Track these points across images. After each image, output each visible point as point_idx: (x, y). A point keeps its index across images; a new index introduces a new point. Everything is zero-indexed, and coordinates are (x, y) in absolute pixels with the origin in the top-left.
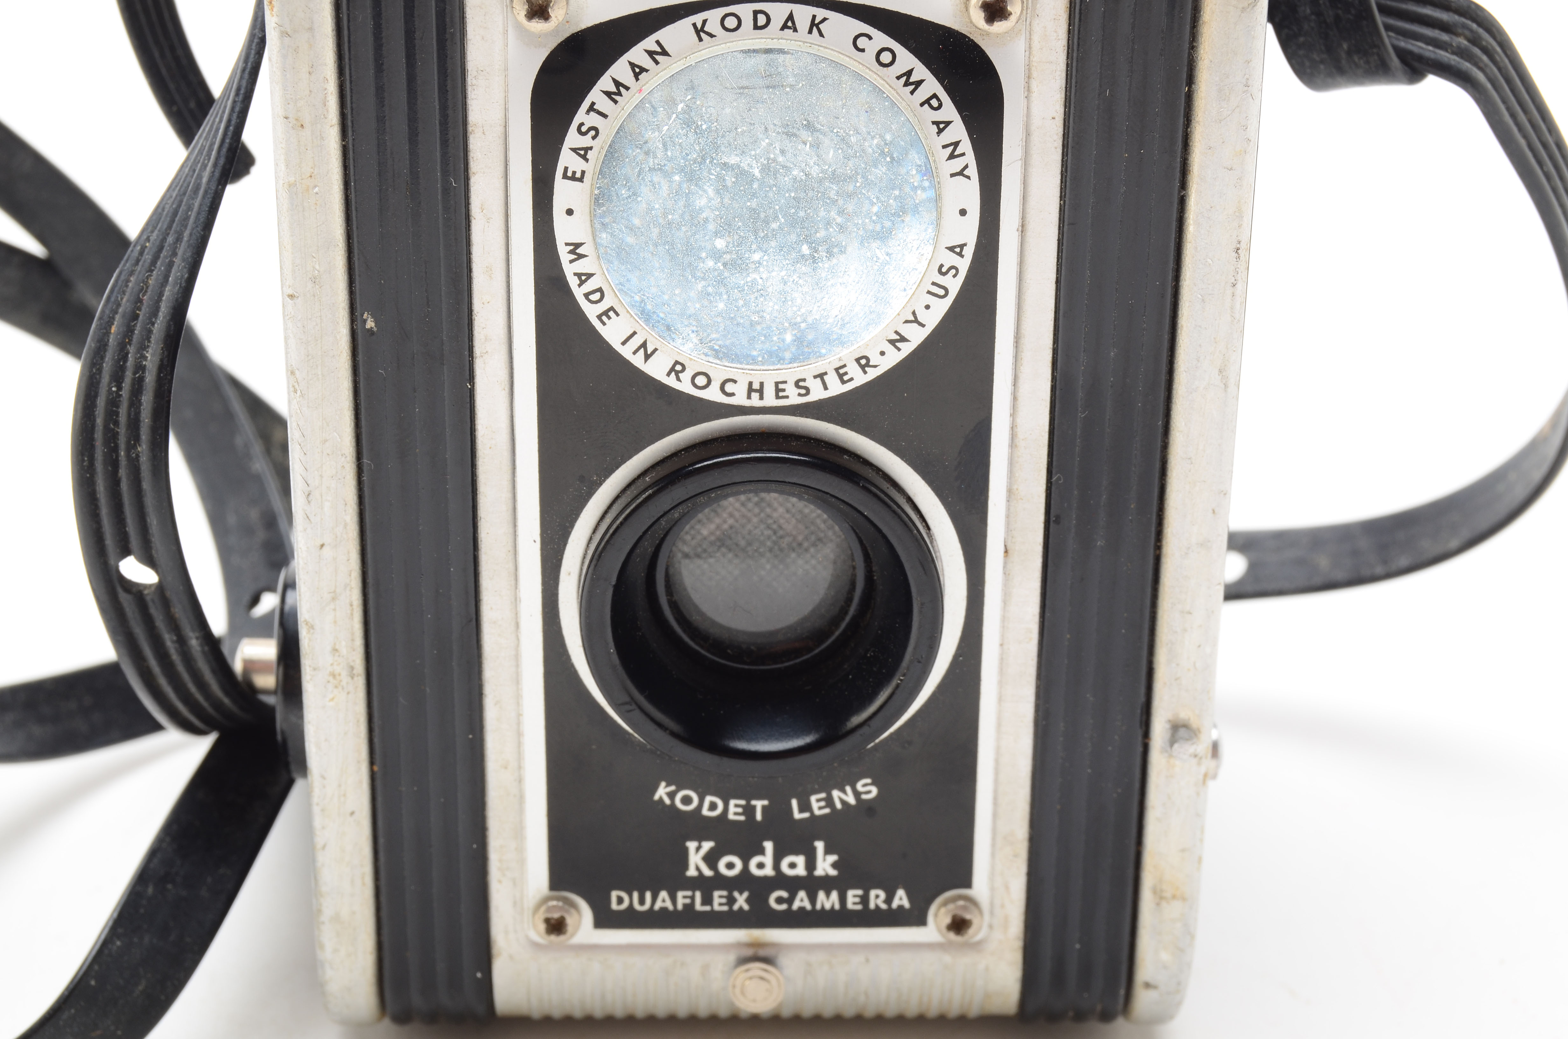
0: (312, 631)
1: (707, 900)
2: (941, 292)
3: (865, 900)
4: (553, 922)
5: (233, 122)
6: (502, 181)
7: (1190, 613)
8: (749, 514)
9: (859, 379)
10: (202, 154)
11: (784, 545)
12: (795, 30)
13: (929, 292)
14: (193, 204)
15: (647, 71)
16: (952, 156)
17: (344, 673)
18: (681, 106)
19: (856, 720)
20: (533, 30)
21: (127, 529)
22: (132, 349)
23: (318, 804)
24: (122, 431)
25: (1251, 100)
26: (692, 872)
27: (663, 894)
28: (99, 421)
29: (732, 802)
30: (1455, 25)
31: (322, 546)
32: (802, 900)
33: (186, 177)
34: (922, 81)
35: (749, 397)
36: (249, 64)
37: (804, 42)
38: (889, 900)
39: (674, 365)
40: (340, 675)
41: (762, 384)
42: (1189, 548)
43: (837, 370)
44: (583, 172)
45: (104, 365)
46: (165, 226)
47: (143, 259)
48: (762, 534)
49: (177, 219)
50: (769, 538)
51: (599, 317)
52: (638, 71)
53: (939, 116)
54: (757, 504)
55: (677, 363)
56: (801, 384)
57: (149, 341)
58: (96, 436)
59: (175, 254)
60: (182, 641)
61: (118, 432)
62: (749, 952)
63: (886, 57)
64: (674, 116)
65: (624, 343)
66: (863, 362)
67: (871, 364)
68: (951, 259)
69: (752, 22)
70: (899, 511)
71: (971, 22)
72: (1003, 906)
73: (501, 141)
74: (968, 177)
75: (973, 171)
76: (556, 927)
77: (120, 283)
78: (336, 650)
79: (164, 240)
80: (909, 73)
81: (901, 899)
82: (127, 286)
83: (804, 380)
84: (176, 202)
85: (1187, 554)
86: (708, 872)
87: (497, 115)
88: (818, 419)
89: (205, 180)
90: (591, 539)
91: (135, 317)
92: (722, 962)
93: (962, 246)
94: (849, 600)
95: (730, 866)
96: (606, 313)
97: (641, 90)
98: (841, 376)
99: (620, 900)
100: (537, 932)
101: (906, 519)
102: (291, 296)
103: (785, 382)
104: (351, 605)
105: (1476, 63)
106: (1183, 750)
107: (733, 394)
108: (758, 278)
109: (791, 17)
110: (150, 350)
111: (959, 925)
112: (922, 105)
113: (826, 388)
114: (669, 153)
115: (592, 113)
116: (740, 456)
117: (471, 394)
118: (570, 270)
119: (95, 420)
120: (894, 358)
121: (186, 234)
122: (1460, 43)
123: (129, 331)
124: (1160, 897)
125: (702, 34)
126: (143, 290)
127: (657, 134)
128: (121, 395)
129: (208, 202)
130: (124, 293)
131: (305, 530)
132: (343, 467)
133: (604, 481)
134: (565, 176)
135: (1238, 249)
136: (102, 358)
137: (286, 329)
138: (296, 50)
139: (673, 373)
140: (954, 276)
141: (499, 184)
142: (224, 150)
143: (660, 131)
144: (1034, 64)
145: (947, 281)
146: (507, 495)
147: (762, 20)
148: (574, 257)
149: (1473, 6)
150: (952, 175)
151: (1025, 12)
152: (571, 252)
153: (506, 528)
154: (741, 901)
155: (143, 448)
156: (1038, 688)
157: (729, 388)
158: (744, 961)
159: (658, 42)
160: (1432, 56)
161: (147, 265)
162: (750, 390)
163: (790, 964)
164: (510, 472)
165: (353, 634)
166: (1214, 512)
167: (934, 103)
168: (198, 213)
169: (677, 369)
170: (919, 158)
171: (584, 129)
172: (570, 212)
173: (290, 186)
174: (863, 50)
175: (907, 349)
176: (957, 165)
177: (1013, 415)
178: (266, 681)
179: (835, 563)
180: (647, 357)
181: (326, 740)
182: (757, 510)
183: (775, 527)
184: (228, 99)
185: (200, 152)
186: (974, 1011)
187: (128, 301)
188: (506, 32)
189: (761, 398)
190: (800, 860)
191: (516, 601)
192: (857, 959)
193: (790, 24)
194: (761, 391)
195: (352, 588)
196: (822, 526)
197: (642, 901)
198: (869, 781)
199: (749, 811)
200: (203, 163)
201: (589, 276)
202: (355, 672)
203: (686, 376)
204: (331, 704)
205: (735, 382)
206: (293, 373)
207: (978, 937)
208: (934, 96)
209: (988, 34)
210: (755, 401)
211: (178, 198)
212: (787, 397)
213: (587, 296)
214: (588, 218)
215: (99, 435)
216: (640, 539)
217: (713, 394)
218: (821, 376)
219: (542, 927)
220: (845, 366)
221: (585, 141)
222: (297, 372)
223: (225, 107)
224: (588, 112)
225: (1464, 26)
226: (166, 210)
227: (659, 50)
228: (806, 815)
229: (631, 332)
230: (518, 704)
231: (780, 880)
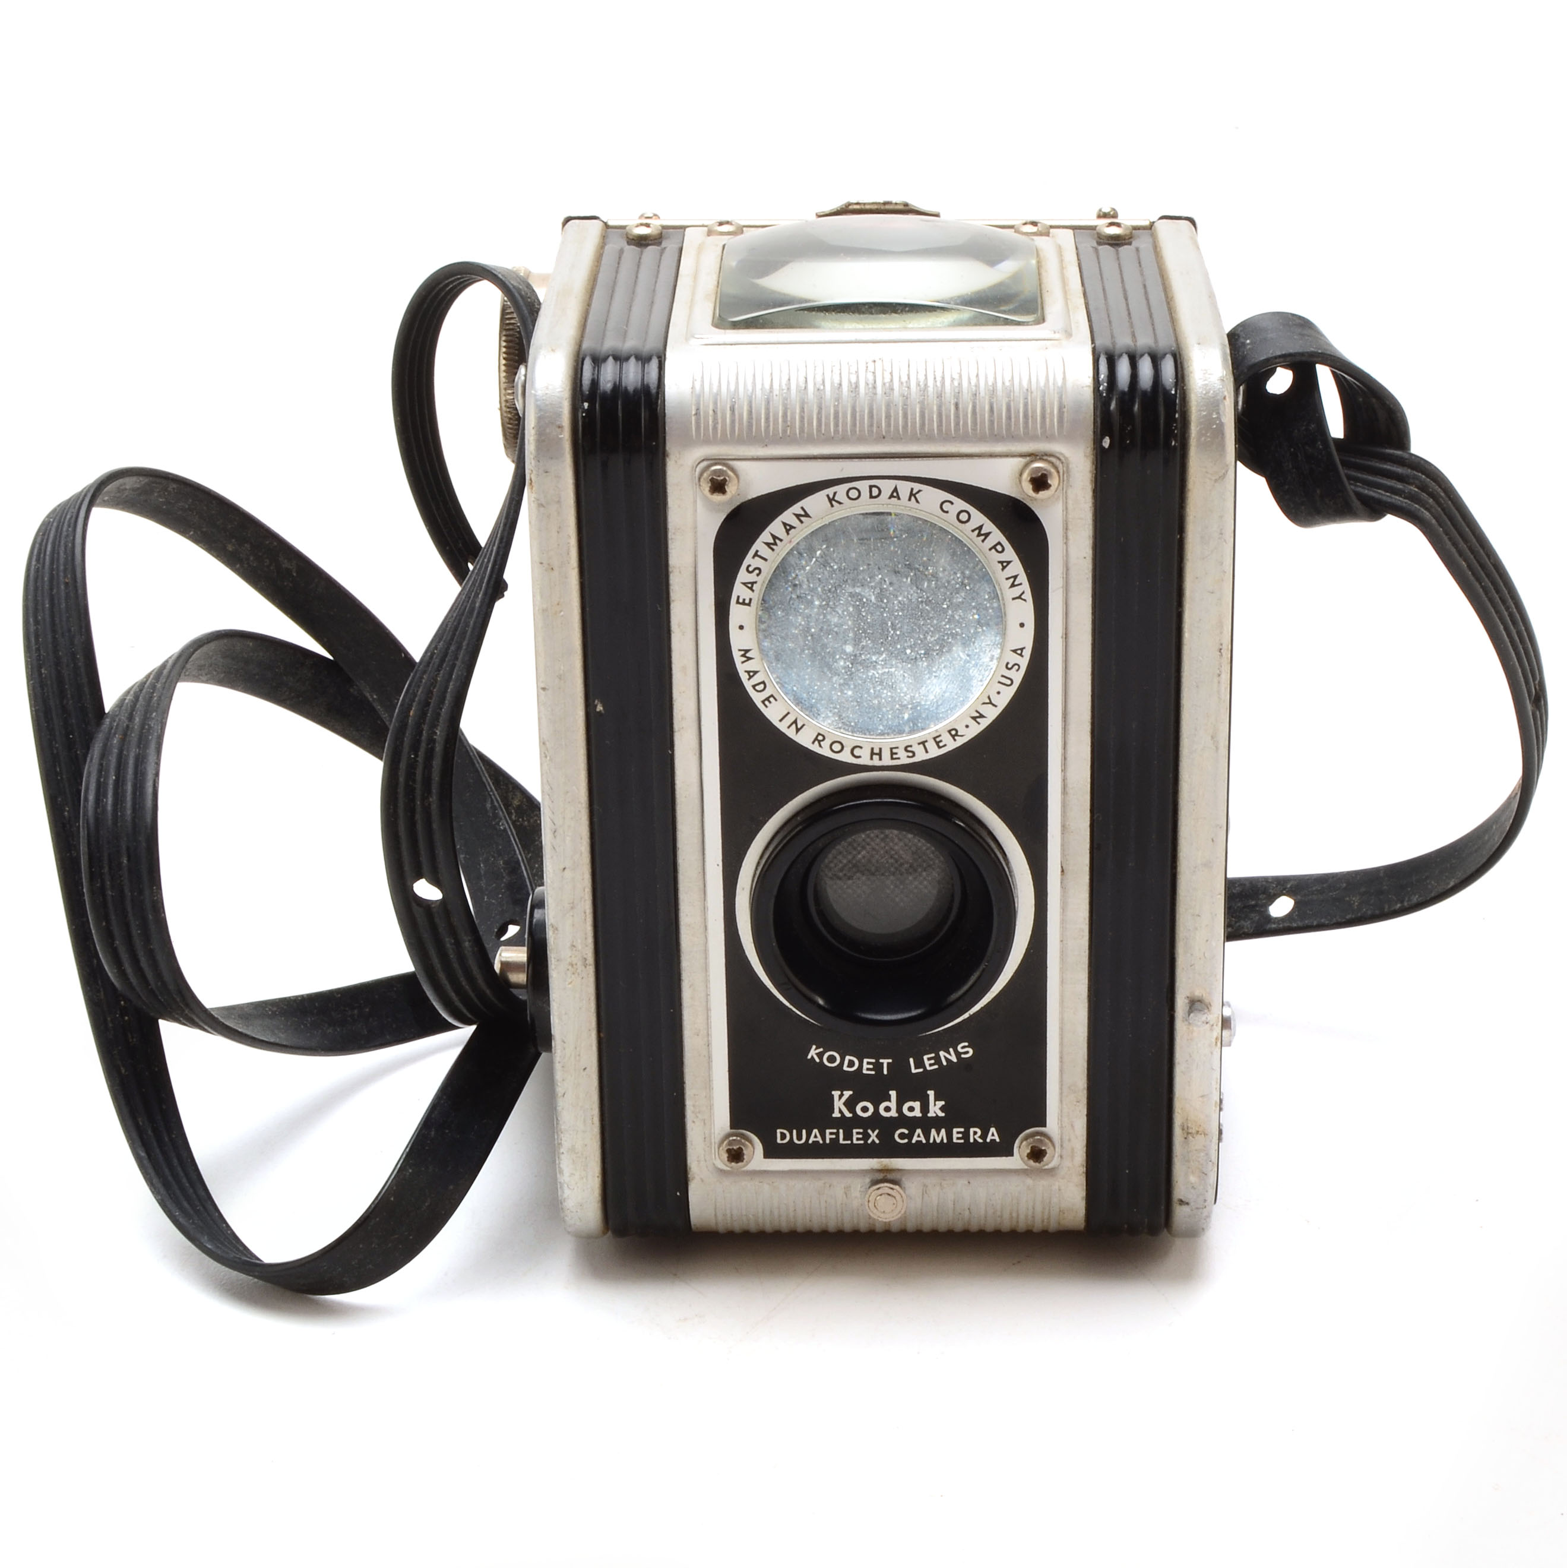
0: (556, 932)
1: (848, 1136)
2: (1009, 682)
3: (966, 1136)
4: (733, 1152)
5: (498, 563)
6: (694, 606)
7: (1199, 916)
8: (877, 848)
9: (951, 745)
10: (475, 585)
11: (903, 870)
12: (899, 498)
13: (999, 682)
14: (469, 622)
15: (794, 528)
16: (1013, 585)
17: (579, 963)
18: (818, 553)
19: (954, 996)
20: (715, 500)
21: (421, 859)
22: (425, 727)
23: (559, 1062)
24: (418, 786)
25: (1224, 543)
26: (836, 1114)
27: (815, 1131)
28: (401, 779)
29: (865, 1061)
30: (1408, 476)
31: (564, 869)
32: (919, 1136)
33: (463, 602)
34: (989, 533)
35: (872, 759)
36: (510, 520)
37: (906, 507)
38: (984, 1136)
39: (817, 736)
40: (576, 964)
41: (880, 749)
42: (1195, 868)
43: (935, 739)
44: (751, 600)
45: (405, 739)
46: (449, 638)
47: (432, 663)
48: (887, 862)
49: (457, 633)
50: (892, 865)
51: (763, 702)
52: (788, 528)
53: (1003, 557)
54: (882, 840)
55: (819, 734)
56: (909, 749)
57: (438, 722)
58: (399, 790)
59: (457, 658)
60: (458, 943)
61: (415, 788)
62: (880, 1176)
63: (964, 517)
64: (814, 559)
65: (781, 721)
66: (953, 732)
67: (959, 734)
68: (1014, 659)
69: (868, 494)
70: (981, 841)
71: (1024, 492)
72: (1069, 1140)
73: (692, 578)
74: (1025, 600)
75: (1028, 596)
76: (736, 1156)
77: (416, 680)
78: (574, 946)
79: (448, 648)
80: (980, 528)
81: (993, 1135)
82: (421, 682)
83: (911, 746)
84: (457, 621)
85: (1194, 872)
86: (848, 1115)
87: (689, 559)
88: (921, 774)
89: (477, 605)
90: (758, 863)
91: (428, 704)
92: (858, 1185)
93: (1022, 649)
94: (950, 909)
95: (865, 1109)
96: (768, 699)
97: (790, 542)
98: (937, 743)
99: (783, 1136)
100: (721, 1161)
101: (986, 846)
102: (544, 689)
103: (897, 748)
104: (585, 913)
105: (1423, 505)
106: (1198, 1018)
107: (859, 757)
108: (875, 673)
109: (896, 490)
110: (439, 728)
111: (1037, 1154)
112: (990, 549)
113: (927, 752)
114: (811, 585)
115: (756, 558)
116: (865, 801)
117: (671, 759)
118: (741, 668)
119: (398, 779)
120: (975, 730)
121: (465, 643)
122: (1411, 489)
123: (423, 714)
124: (1187, 1133)
125: (834, 503)
126: (434, 683)
127: (802, 572)
128: (418, 761)
129: (480, 620)
130: (419, 687)
131: (552, 857)
132: (580, 811)
133: (768, 820)
134: (738, 602)
135: (1221, 649)
136: (404, 734)
137: (539, 712)
138: (549, 517)
139: (816, 742)
140: (1018, 670)
141: (691, 608)
142: (492, 583)
143: (805, 570)
144: (1070, 520)
145: (1012, 674)
146: (698, 831)
147: (875, 492)
148: (745, 659)
149: (1422, 462)
150: (1013, 599)
151: (1061, 484)
152: (743, 656)
153: (697, 856)
154: (873, 1137)
155: (434, 799)
156: (1090, 973)
157: (857, 752)
158: (875, 1182)
159: (802, 508)
160: (1389, 500)
161: (436, 666)
162: (872, 753)
163: (913, 1187)
164: (700, 815)
165: (586, 934)
166: (1213, 841)
167: (999, 548)
168: (474, 629)
169: (819, 739)
170: (990, 588)
171: (751, 569)
172: (741, 627)
173: (543, 610)
174: (947, 512)
175: (985, 723)
176: (1016, 592)
177: (1064, 770)
178: (519, 978)
179: (939, 882)
180: (798, 730)
181: (566, 1014)
182: (883, 845)
183: (896, 856)
184: (494, 545)
185: (473, 584)
186: (1053, 1227)
187: (422, 692)
188: (695, 502)
189: (880, 759)
190: (917, 1105)
191: (705, 909)
192: (962, 1182)
193: (895, 494)
194: (880, 754)
195: (585, 901)
196: (932, 856)
197: (799, 1138)
198: (966, 1044)
199: (878, 1067)
200: (476, 591)
201: (755, 672)
202: (587, 962)
203: (826, 744)
204: (570, 986)
205: (861, 747)
206: (544, 743)
207: (1050, 1166)
208: (999, 543)
209: (1036, 499)
210: (876, 762)
211: (458, 618)
212: (899, 758)
213: (754, 687)
214: (755, 631)
215: (401, 790)
216: (794, 862)
217: (845, 757)
218: (923, 743)
219: (725, 1156)
220: (940, 736)
221: (752, 577)
222: (547, 743)
223: (492, 551)
224: (753, 557)
225: (1415, 477)
226: (449, 626)
227: (803, 513)
228: (921, 1070)
229: (786, 713)
230: (707, 987)
231: (901, 1120)
